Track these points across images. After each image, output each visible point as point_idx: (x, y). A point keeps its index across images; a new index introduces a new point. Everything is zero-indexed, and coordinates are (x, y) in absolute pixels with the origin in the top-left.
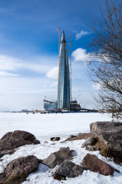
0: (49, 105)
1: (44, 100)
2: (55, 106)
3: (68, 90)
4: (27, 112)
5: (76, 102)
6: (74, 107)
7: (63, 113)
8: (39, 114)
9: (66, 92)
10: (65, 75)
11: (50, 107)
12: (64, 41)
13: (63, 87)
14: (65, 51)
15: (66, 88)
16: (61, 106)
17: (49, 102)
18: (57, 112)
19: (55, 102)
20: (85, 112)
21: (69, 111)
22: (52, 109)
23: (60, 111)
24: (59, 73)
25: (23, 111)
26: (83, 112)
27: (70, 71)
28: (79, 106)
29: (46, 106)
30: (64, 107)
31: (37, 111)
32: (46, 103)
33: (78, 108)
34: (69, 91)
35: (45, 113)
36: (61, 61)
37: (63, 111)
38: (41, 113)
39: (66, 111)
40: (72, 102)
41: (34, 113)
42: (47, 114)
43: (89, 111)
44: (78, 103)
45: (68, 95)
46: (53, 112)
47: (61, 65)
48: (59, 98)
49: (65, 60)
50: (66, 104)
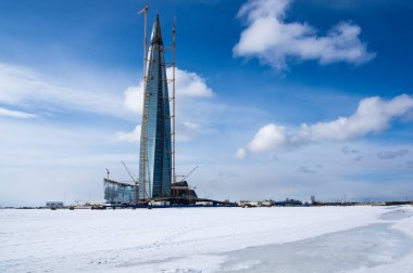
0: (119, 191)
1: (106, 180)
2: (133, 195)
3: (165, 157)
5: (185, 184)
6: (180, 195)
7: (151, 207)
9: (161, 161)
11: (120, 195)
12: (158, 41)
13: (153, 148)
14: (160, 65)
15: (162, 152)
17: (119, 184)
18: (135, 207)
19: (133, 184)
20: (208, 206)
21: (168, 203)
22: (126, 199)
23: (145, 205)
24: (145, 117)
25: (52, 206)
27: (171, 114)
28: (193, 193)
29: (109, 194)
30: (154, 196)
31: (87, 205)
32: (111, 185)
33: (190, 198)
34: (169, 159)
35: (104, 208)
36: (149, 88)
37: (152, 203)
39: (159, 203)
40: (177, 184)
43: (216, 204)
44: (191, 187)
46: (126, 206)
47: (148, 96)
48: (143, 173)
49: (160, 85)
50: (161, 188)
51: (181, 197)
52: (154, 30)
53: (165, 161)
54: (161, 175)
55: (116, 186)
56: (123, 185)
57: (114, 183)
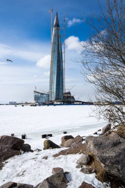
0: (40, 97)
1: (35, 92)
2: (47, 98)
3: (61, 80)
4: (15, 104)
5: (69, 93)
6: (67, 99)
7: (55, 105)
8: (29, 107)
10: (57, 64)
11: (41, 99)
12: (57, 25)
13: (56, 76)
14: (58, 37)
15: (59, 78)
16: (53, 98)
17: (40, 93)
18: (48, 105)
19: (46, 93)
20: (80, 104)
22: (44, 101)
23: (52, 104)
24: (52, 62)
25: (11, 103)
26: (77, 104)
27: (63, 60)
28: (73, 97)
29: (36, 98)
30: (56, 99)
31: (26, 103)
32: (37, 94)
33: (72, 100)
34: (63, 82)
35: (36, 105)
36: (53, 48)
37: (55, 103)
38: (31, 106)
39: (58, 103)
40: (66, 93)
41: (23, 106)
42: (38, 107)
43: (83, 103)
44: (72, 95)
45: (61, 86)
46: (44, 104)
47: (53, 51)
48: (51, 88)
49: (58, 46)
50: (59, 95)
51: (67, 100)
52: (55, 20)
53: (61, 83)
54: (59, 89)
55: (39, 95)
56: (43, 94)
57: (38, 93)
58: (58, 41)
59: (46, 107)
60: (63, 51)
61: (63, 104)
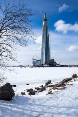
0: (36, 62)
1: (33, 59)
2: (40, 63)
3: (48, 52)
4: (21, 66)
5: (53, 60)
7: (44, 67)
8: (29, 68)
9: (47, 53)
10: (46, 42)
12: (46, 20)
13: (45, 50)
14: (46, 27)
16: (43, 62)
18: (40, 67)
19: (40, 60)
20: (59, 67)
21: (49, 66)
22: (38, 64)
24: (42, 41)
26: (57, 67)
27: (49, 40)
28: (55, 62)
29: (34, 63)
30: (45, 63)
31: (28, 66)
33: (55, 64)
35: (33, 67)
36: (43, 33)
37: (45, 66)
39: (46, 66)
40: (51, 60)
41: (25, 67)
43: (61, 66)
45: (48, 56)
46: (38, 66)
47: (43, 35)
48: (42, 57)
49: (46, 32)
50: (47, 61)
51: (52, 64)
53: (48, 54)
56: (37, 60)
57: (35, 60)
58: (46, 29)
59: (38, 68)
60: (49, 35)
61: (49, 67)
